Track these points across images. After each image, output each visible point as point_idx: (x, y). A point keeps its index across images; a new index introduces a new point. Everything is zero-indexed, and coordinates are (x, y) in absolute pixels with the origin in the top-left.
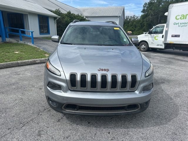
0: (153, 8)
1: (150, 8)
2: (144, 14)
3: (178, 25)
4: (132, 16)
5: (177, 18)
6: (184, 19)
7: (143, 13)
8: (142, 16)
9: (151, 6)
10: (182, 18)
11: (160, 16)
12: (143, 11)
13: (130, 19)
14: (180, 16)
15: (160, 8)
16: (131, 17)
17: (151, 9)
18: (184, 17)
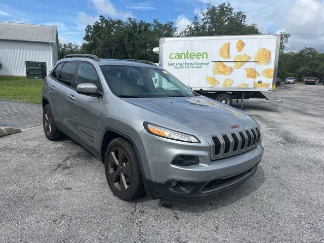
0: (103, 36)
1: (98, 34)
2: (88, 43)
3: (173, 66)
4: (67, 45)
5: (172, 56)
6: (179, 58)
7: (87, 41)
8: (84, 45)
9: (99, 32)
10: (177, 57)
11: (114, 48)
12: (87, 38)
13: (63, 49)
14: (175, 55)
15: (112, 36)
16: (65, 45)
17: (99, 36)
18: (179, 56)
